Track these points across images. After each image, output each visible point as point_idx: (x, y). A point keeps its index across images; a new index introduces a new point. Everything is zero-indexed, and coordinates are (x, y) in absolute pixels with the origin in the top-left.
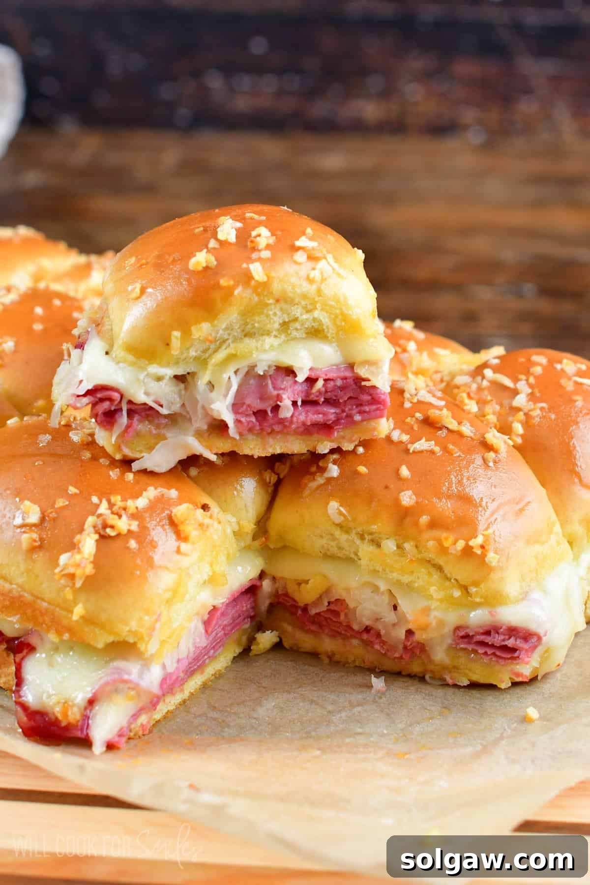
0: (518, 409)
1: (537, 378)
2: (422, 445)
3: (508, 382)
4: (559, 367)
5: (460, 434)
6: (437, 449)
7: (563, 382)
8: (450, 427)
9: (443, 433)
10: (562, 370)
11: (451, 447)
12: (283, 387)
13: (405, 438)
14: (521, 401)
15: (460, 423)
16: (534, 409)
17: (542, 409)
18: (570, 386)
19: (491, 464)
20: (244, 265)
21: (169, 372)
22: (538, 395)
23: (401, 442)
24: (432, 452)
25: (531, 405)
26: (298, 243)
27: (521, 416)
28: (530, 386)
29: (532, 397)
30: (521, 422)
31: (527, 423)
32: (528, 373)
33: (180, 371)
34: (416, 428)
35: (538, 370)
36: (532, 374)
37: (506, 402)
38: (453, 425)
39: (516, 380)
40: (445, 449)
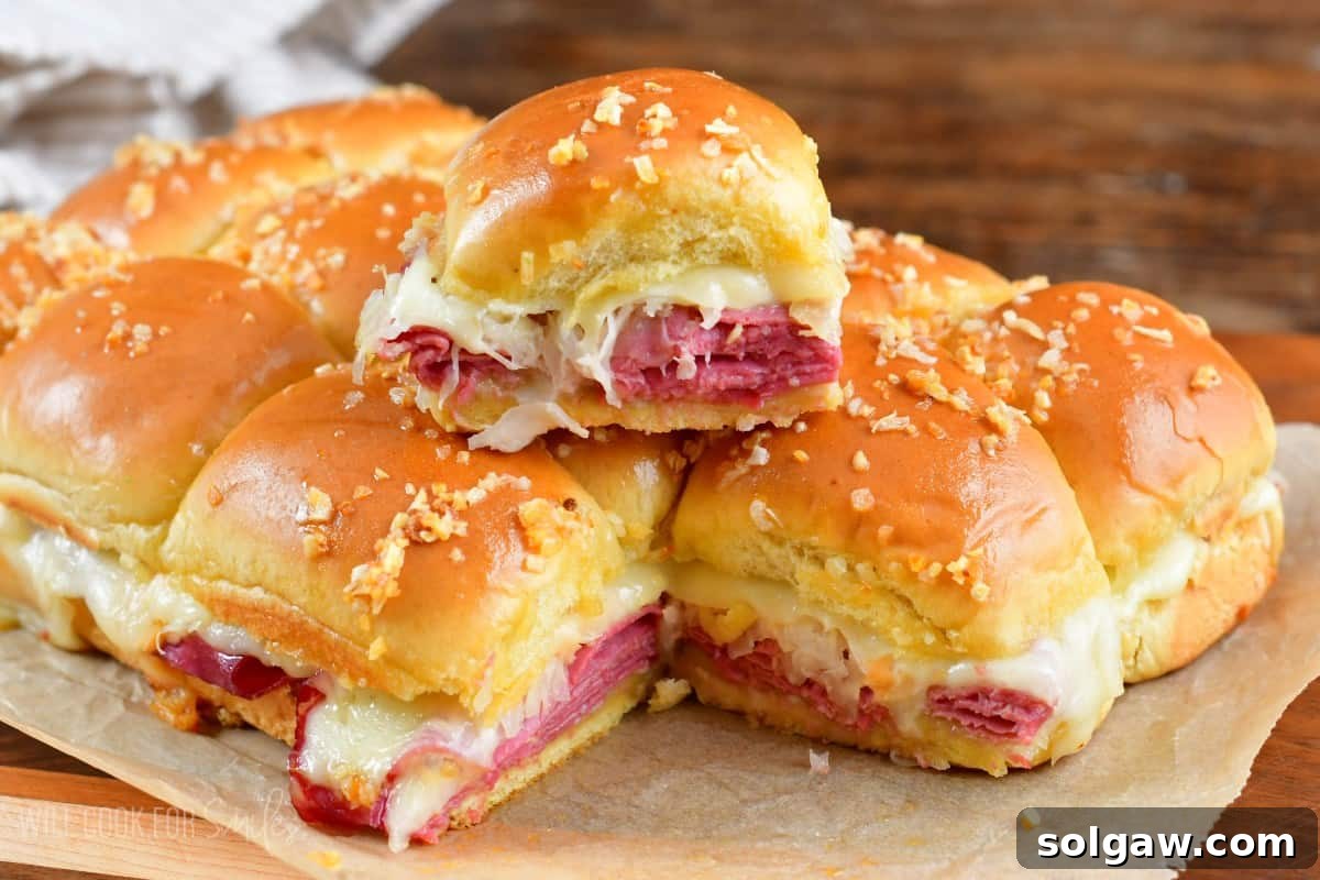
0: (1046, 372)
1: (1079, 326)
2: (891, 422)
3: (1035, 331)
4: (1115, 310)
5: (950, 406)
6: (912, 429)
7: (1119, 332)
8: (936, 396)
9: (925, 405)
10: (1120, 315)
11: (933, 425)
12: (682, 335)
13: (867, 411)
14: (1051, 359)
15: (951, 391)
16: (1069, 373)
17: (1081, 372)
18: (1126, 339)
19: (992, 453)
20: (628, 159)
21: (519, 310)
22: (1077, 350)
23: (861, 417)
24: (905, 433)
25: (1065, 366)
26: (709, 128)
27: (1049, 381)
28: (1068, 337)
29: (1068, 354)
30: (1048, 390)
31: (1057, 393)
32: (1067, 318)
33: (536, 309)
34: (886, 396)
35: (1083, 314)
36: (1074, 321)
37: (1029, 360)
38: (941, 393)
39: (1048, 328)
40: (924, 429)
